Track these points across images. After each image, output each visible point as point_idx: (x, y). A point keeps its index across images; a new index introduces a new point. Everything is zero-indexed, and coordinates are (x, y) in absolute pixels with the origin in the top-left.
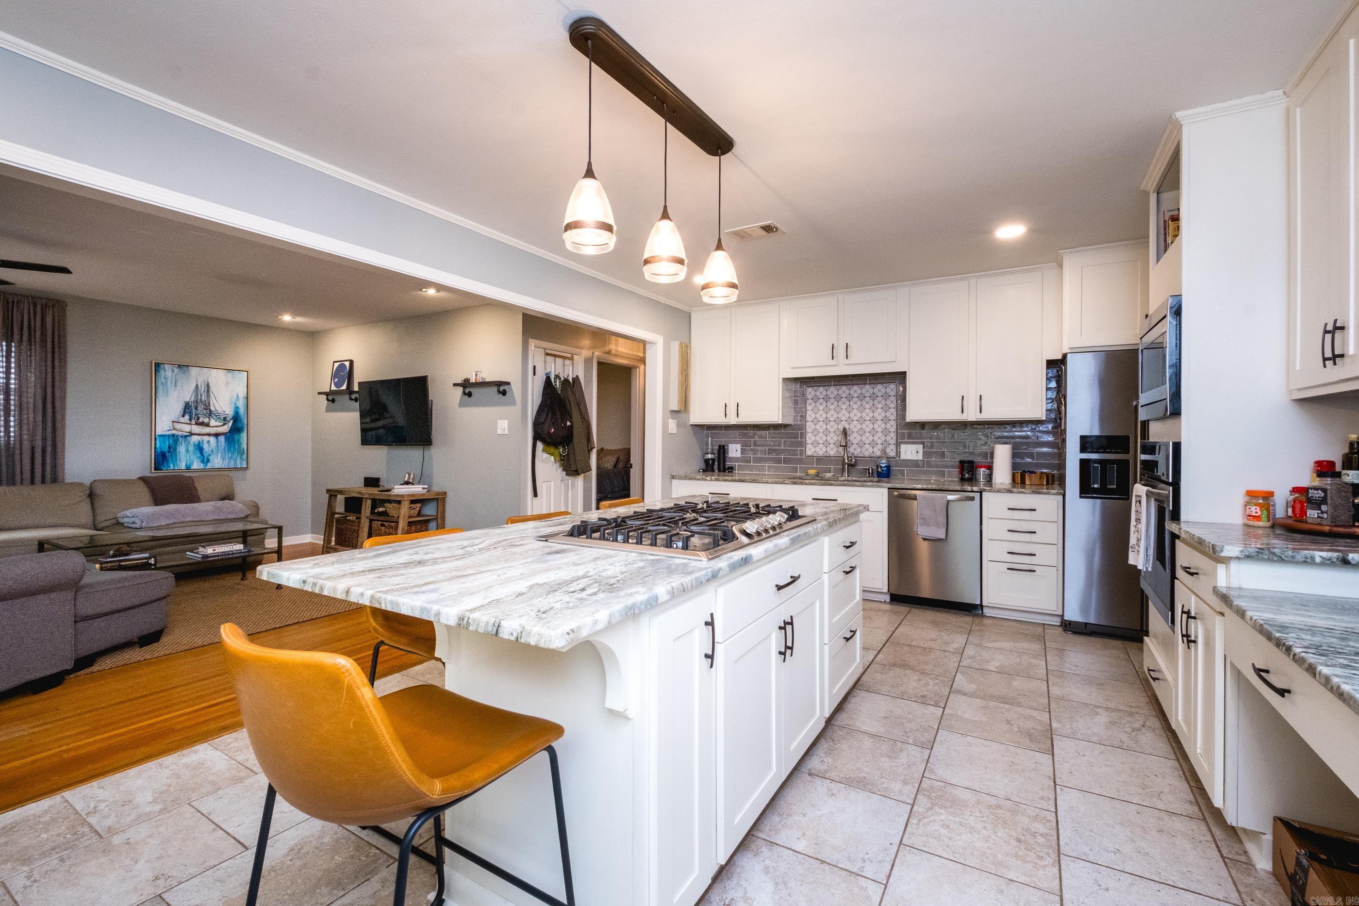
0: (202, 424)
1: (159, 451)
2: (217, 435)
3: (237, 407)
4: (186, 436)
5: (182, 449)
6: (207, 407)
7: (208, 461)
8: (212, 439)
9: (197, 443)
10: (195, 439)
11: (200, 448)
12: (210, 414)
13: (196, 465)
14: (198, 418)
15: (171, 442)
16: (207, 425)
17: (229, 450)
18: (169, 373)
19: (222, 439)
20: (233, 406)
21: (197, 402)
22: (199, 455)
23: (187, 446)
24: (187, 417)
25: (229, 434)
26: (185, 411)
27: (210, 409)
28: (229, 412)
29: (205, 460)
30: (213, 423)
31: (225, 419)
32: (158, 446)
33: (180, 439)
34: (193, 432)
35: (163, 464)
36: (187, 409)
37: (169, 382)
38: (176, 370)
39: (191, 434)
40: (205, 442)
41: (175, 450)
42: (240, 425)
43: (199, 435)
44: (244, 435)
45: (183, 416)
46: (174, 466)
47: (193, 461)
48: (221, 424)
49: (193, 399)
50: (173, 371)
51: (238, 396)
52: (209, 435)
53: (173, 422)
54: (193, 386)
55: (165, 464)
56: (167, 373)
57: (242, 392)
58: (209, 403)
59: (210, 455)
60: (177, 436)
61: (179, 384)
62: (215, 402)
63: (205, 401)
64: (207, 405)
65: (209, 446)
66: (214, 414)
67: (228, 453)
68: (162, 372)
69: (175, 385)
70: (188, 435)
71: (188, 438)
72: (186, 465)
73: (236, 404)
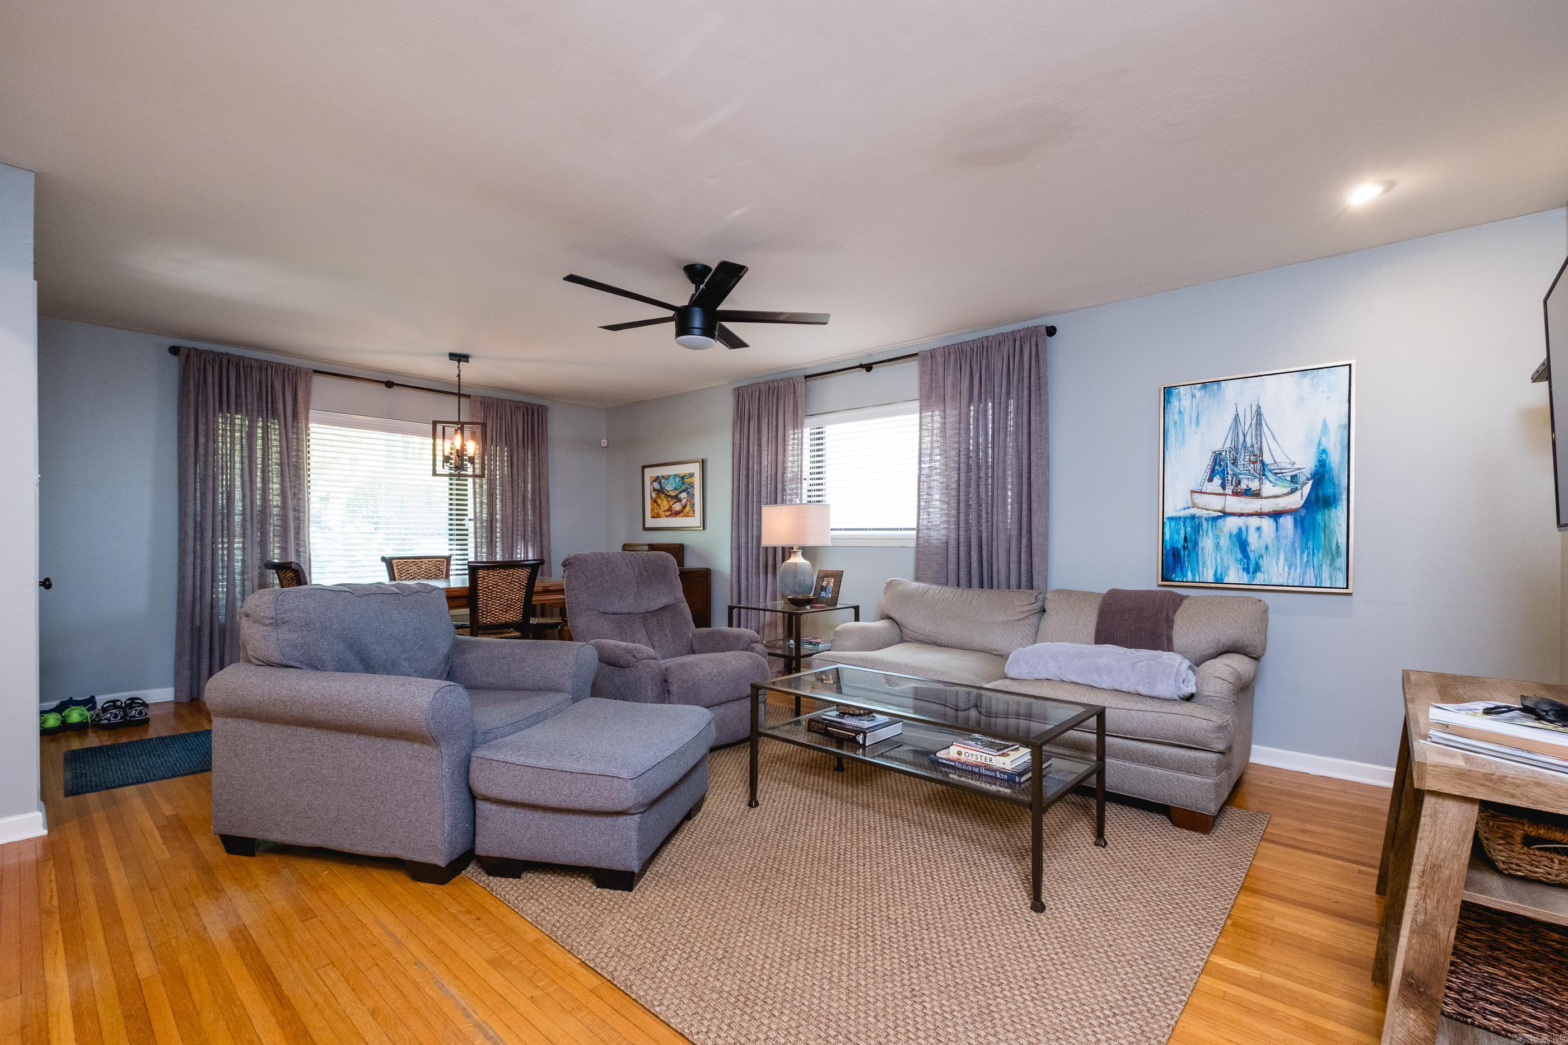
0: (1248, 493)
1: (1168, 548)
2: (1276, 515)
3: (1324, 451)
4: (1215, 519)
5: (1207, 543)
6: (1257, 456)
7: (1258, 568)
8: (1267, 523)
9: (1235, 532)
10: (1232, 524)
11: (1241, 542)
12: (1263, 471)
13: (1235, 575)
14: (1239, 483)
15: (1189, 529)
16: (1257, 495)
17: (1305, 547)
18: (1187, 403)
19: (1287, 522)
20: (1313, 449)
21: (1237, 450)
22: (1240, 556)
23: (1217, 537)
24: (1217, 481)
25: (1303, 512)
26: (1213, 470)
27: (1262, 463)
28: (1307, 464)
29: (1251, 566)
30: (1268, 489)
31: (1294, 479)
32: (1167, 537)
33: (1205, 524)
34: (1228, 510)
35: (1174, 570)
36: (1218, 465)
37: (1186, 418)
38: (1198, 394)
39: (1225, 514)
41: (1196, 544)
42: (1329, 491)
43: (1241, 515)
44: (1339, 513)
45: (1210, 480)
46: (1194, 575)
47: (1228, 568)
48: (1286, 490)
49: (1228, 445)
50: (1193, 396)
51: (1325, 428)
52: (1260, 514)
53: (1192, 492)
54: (1229, 420)
55: (1178, 570)
56: (1184, 402)
57: (1336, 416)
58: (1261, 449)
59: (1261, 556)
61: (1203, 420)
62: (1272, 443)
63: (1252, 446)
64: (1257, 452)
65: (1260, 537)
66: (1270, 471)
67: (1302, 553)
68: (1175, 403)
69: (1197, 423)
70: (1220, 517)
71: (1220, 522)
72: (1215, 575)
73: (1319, 444)
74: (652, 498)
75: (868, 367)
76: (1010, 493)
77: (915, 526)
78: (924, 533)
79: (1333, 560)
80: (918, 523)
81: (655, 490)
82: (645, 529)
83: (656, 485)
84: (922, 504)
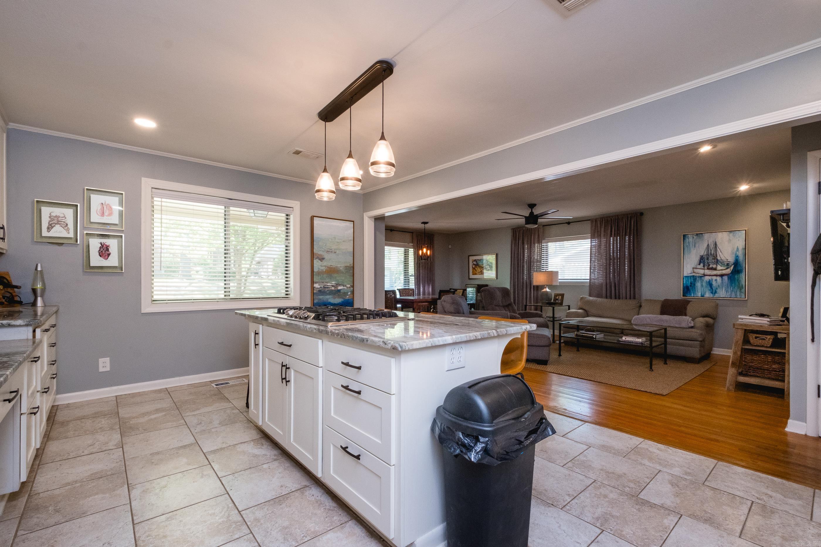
0: (712, 269)
1: (685, 286)
2: (722, 276)
3: (737, 256)
4: (701, 277)
5: (698, 284)
6: (715, 257)
7: (716, 292)
8: (719, 279)
9: (708, 281)
10: (707, 278)
11: (710, 284)
12: (717, 262)
13: (708, 295)
14: (709, 265)
15: (692, 280)
16: (715, 269)
17: (731, 285)
18: (691, 240)
19: (726, 278)
20: (734, 256)
21: (708, 255)
23: (702, 282)
24: (702, 265)
25: (731, 275)
26: (700, 261)
27: (717, 259)
28: (731, 259)
29: (714, 292)
30: (719, 267)
31: (728, 264)
32: (685, 282)
36: (702, 260)
37: (691, 245)
38: (695, 237)
39: (705, 275)
40: (714, 280)
41: (695, 285)
43: (710, 275)
45: (699, 264)
46: (694, 295)
47: (706, 292)
48: (725, 268)
49: (705, 253)
50: (693, 238)
51: (738, 249)
52: (716, 275)
53: (693, 268)
54: (706, 245)
56: (690, 239)
57: (741, 245)
58: (716, 255)
59: (717, 289)
60: (696, 276)
61: (697, 245)
62: (720, 254)
63: (714, 254)
64: (715, 256)
65: (716, 283)
66: (720, 262)
67: (730, 288)
68: (687, 240)
69: (695, 246)
70: (702, 276)
71: (703, 278)
72: (701, 295)
73: (736, 254)
74: (473, 267)
75: (569, 223)
76: (626, 267)
77: (588, 278)
78: (592, 281)
79: (740, 290)
80: (590, 277)
81: (474, 264)
82: (469, 279)
83: (475, 263)
84: (592, 271)
